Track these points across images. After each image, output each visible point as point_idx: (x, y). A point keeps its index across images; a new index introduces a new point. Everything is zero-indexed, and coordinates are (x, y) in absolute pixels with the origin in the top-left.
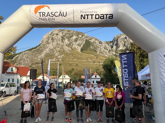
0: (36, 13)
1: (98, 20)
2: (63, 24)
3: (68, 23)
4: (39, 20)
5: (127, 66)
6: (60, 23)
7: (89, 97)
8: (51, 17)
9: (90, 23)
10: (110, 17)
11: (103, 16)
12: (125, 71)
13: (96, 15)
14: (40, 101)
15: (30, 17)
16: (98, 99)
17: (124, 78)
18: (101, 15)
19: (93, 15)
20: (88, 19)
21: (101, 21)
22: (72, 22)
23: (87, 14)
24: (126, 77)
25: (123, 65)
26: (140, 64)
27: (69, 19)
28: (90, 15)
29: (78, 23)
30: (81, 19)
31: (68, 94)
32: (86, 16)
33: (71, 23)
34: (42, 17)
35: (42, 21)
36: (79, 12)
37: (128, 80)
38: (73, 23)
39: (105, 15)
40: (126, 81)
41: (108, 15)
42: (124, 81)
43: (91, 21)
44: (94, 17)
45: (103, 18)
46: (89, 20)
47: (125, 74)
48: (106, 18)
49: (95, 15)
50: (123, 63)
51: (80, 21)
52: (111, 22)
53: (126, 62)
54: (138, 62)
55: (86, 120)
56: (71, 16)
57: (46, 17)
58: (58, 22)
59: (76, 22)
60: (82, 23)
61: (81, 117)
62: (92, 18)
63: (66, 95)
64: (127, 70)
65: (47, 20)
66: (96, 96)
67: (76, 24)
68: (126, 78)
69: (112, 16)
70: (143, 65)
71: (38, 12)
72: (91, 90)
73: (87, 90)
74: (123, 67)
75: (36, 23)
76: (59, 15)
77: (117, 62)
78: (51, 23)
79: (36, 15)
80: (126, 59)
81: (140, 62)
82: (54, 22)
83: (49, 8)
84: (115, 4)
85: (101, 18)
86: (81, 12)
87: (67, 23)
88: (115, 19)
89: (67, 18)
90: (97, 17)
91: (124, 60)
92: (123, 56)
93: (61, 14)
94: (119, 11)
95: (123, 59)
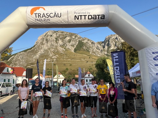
0: (32, 15)
1: (91, 21)
2: (58, 24)
3: (63, 24)
4: (34, 21)
5: (118, 64)
6: (55, 23)
7: (83, 94)
8: (46, 18)
9: (84, 23)
10: (102, 18)
11: (95, 16)
12: (117, 69)
13: (89, 16)
14: (37, 98)
15: (27, 18)
16: (92, 95)
17: (116, 76)
18: (93, 15)
19: (86, 15)
20: (81, 19)
21: (94, 21)
22: (67, 22)
23: (81, 15)
24: (117, 74)
25: (115, 63)
26: (131, 63)
27: (63, 19)
28: (84, 16)
29: (72, 23)
30: (75, 19)
31: (64, 92)
32: (80, 17)
33: (65, 23)
34: (37, 18)
35: (38, 22)
36: (73, 13)
37: (119, 77)
38: (67, 24)
39: (97, 15)
40: (118, 78)
41: (100, 15)
42: (116, 78)
43: (84, 21)
44: (87, 17)
45: (96, 19)
46: (83, 21)
47: (116, 71)
48: (98, 19)
49: (87, 16)
50: (114, 61)
51: (74, 22)
52: (102, 22)
53: (118, 60)
54: (129, 61)
55: (81, 116)
56: (66, 17)
57: (42, 18)
58: (53, 22)
59: (70, 23)
60: (75, 23)
61: (77, 113)
62: (85, 19)
63: (61, 93)
64: (118, 67)
65: (43, 20)
66: (90, 93)
67: (70, 24)
68: (117, 76)
69: (104, 17)
70: (133, 64)
71: (34, 13)
72: (85, 87)
73: (82, 87)
74: (115, 65)
75: (32, 24)
76: (54, 16)
77: (109, 61)
78: (46, 23)
79: (32, 16)
80: (117, 57)
81: (130, 61)
82: (49, 22)
83: (44, 9)
84: (106, 5)
85: (93, 19)
86: (75, 13)
87: (61, 24)
88: (107, 20)
89: (62, 18)
90: (90, 17)
91: (116, 59)
92: (114, 55)
93: (56, 15)
94: (110, 12)
95: (114, 57)
